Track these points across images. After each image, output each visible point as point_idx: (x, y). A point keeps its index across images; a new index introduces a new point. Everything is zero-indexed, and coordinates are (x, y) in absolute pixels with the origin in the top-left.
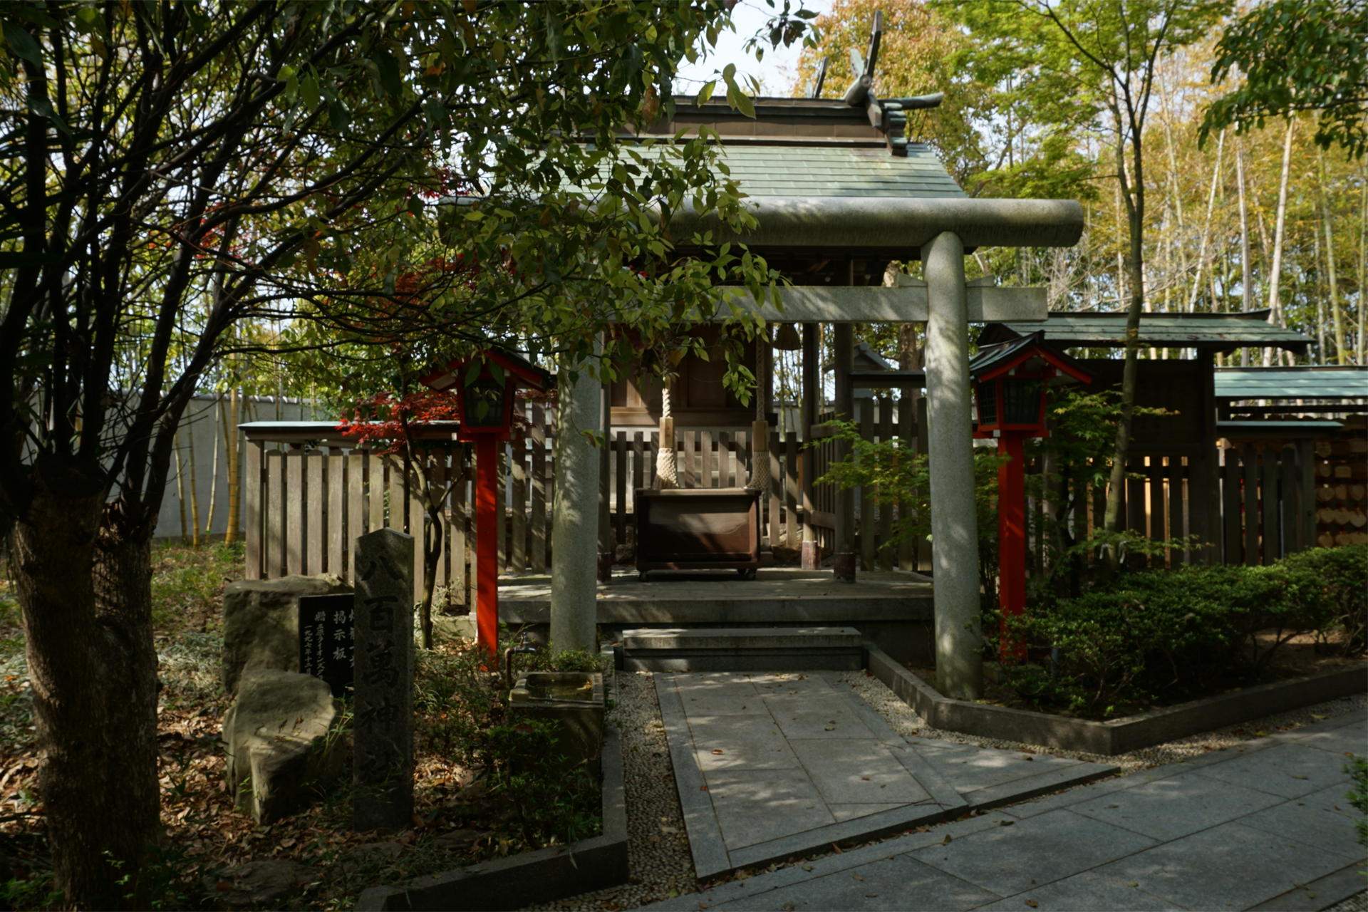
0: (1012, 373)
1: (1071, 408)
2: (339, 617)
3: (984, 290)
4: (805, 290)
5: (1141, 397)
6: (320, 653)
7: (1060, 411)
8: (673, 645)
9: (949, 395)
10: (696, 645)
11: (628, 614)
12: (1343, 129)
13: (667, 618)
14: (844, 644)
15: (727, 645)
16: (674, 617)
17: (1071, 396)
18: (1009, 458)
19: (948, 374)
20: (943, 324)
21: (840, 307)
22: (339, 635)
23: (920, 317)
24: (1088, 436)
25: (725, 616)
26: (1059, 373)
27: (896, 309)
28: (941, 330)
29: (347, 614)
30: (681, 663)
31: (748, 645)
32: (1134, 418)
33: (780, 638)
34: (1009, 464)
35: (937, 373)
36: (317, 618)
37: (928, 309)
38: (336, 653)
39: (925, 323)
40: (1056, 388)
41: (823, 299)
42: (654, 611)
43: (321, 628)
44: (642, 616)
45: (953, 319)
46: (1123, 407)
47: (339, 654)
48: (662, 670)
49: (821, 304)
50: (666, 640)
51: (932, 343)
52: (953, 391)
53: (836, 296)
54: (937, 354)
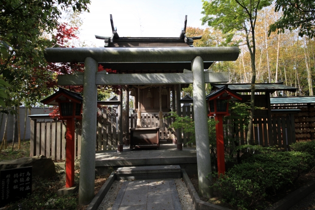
0: (218, 98)
1: (237, 107)
2: (16, 176)
3: (210, 74)
4: (157, 74)
5: (256, 104)
6: (8, 188)
7: (233, 108)
8: (130, 173)
9: (200, 104)
10: (136, 173)
11: (120, 163)
12: (307, 31)
13: (130, 164)
14: (176, 171)
15: (145, 172)
16: (132, 164)
17: (236, 103)
18: (218, 122)
19: (200, 98)
20: (198, 83)
21: (167, 79)
22: (16, 181)
23: (191, 82)
24: (241, 115)
25: (146, 163)
26: (232, 97)
27: (184, 79)
28: (198, 85)
29: (19, 175)
30: (133, 177)
31: (150, 172)
32: (255, 110)
33: (159, 170)
34: (219, 123)
35: (196, 97)
36: (7, 177)
37: (193, 79)
38: (14, 187)
39: (192, 83)
40: (232, 102)
41: (162, 77)
42: (127, 162)
43: (8, 180)
44: (124, 163)
45: (201, 82)
46: (251, 107)
47: (15, 187)
48: (127, 179)
49: (162, 78)
50: (128, 171)
51: (194, 88)
52: (201, 103)
53: (166, 76)
54: (196, 92)
